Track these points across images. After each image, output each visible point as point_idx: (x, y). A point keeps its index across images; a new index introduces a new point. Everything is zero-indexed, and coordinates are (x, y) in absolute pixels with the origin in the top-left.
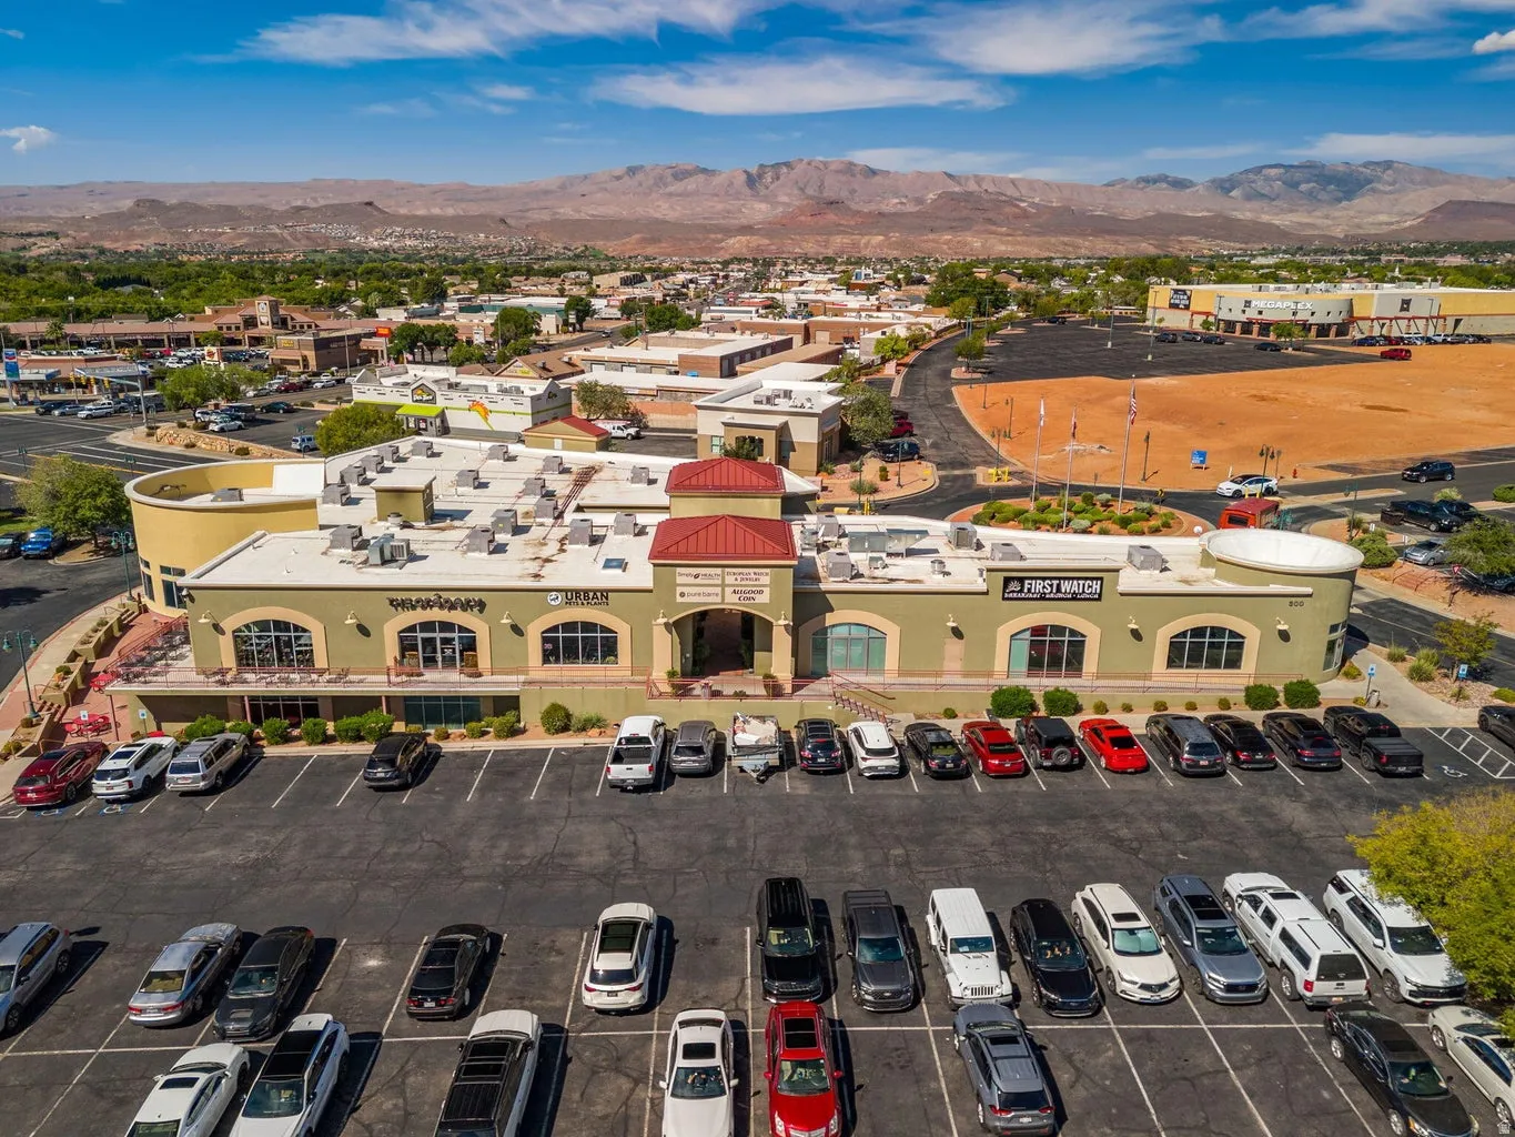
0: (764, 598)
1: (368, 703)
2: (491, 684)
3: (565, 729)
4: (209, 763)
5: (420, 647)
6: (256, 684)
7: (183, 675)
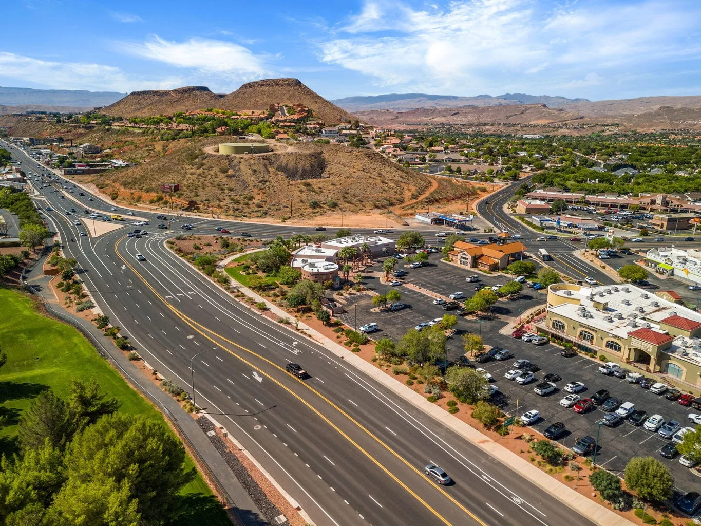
0: (650, 351)
1: (571, 342)
2: (594, 347)
3: (603, 361)
4: (539, 340)
5: (583, 335)
6: (553, 331)
7: (543, 325)
